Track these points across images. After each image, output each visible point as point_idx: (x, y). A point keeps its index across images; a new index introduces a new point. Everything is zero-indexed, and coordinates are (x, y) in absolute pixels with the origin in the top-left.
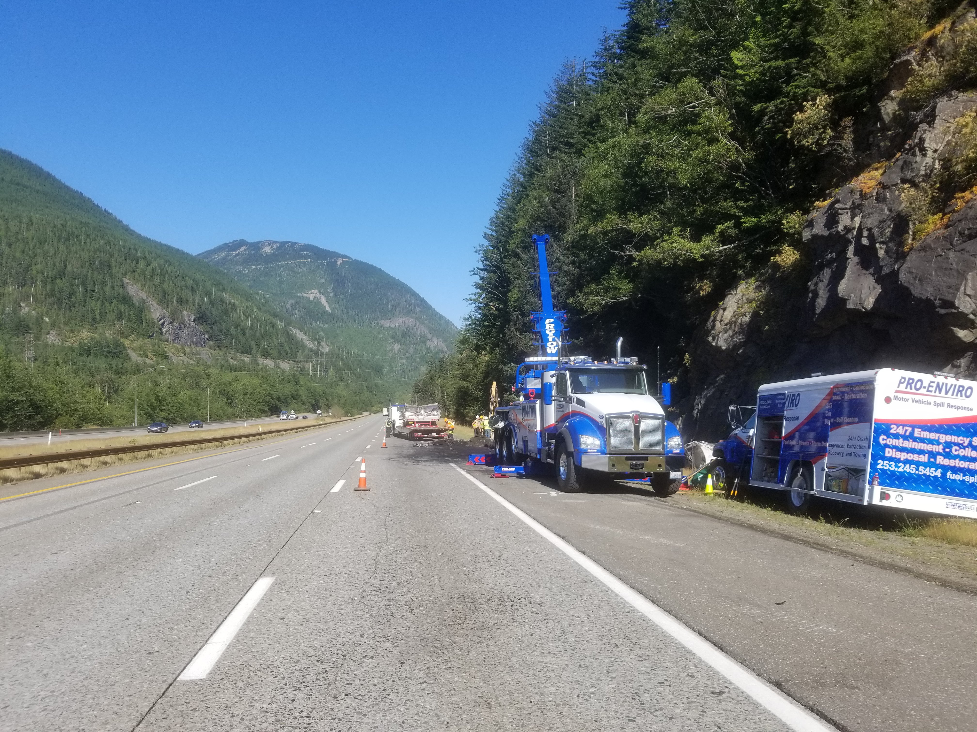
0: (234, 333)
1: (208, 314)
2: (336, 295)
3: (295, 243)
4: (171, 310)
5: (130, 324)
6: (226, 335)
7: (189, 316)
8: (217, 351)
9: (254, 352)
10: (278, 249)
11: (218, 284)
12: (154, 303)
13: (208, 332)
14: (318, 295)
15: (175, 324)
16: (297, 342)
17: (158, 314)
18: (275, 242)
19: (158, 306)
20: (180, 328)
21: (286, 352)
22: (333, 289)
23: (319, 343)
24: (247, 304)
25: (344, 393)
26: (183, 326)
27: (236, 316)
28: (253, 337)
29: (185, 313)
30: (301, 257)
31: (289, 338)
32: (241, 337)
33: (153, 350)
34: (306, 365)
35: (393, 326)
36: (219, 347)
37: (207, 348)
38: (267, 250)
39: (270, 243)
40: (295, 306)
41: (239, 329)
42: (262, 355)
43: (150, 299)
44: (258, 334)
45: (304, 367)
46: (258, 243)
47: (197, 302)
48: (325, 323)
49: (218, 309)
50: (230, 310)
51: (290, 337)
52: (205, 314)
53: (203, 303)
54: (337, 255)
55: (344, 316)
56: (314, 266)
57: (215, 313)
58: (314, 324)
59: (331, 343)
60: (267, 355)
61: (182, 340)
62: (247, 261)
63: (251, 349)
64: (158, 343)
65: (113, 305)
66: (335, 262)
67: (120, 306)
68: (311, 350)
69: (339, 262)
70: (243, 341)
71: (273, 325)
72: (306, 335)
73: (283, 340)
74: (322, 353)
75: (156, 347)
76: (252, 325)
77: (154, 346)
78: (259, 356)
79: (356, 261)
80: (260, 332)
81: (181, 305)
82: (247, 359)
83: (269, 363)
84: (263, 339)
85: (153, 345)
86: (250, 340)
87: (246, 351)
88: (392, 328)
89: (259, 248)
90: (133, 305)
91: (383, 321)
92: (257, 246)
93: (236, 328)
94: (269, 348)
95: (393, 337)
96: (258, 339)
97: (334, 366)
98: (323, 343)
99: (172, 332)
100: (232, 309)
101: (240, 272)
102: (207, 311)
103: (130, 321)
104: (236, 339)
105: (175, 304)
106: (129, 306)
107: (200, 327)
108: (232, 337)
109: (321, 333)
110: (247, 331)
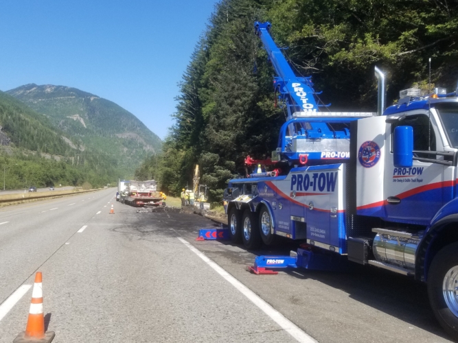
0: (27, 138)
1: (11, 126)
2: (90, 118)
3: (66, 87)
6: (22, 139)
8: (16, 148)
9: (38, 149)
10: (55, 90)
11: (18, 109)
13: (10, 137)
14: (79, 118)
16: (65, 144)
18: (53, 86)
21: (58, 150)
22: (88, 114)
23: (79, 146)
24: (35, 121)
25: (93, 175)
27: (28, 128)
28: (38, 140)
30: (69, 95)
32: (30, 140)
34: (70, 158)
35: (123, 137)
36: (17, 146)
37: (9, 146)
38: (49, 90)
39: (50, 86)
40: (64, 124)
41: (30, 135)
42: (44, 151)
44: (41, 139)
46: (43, 86)
47: (3, 118)
48: (83, 134)
50: (24, 124)
51: (60, 141)
52: (8, 125)
53: (8, 119)
54: (91, 95)
55: (95, 131)
56: (76, 101)
57: (15, 125)
58: (76, 134)
59: (86, 146)
60: (47, 151)
62: (36, 96)
63: (36, 148)
66: (90, 99)
68: (74, 149)
69: (92, 99)
70: (32, 143)
71: (51, 134)
72: (71, 141)
73: (56, 143)
74: (80, 152)
76: (37, 134)
78: (42, 152)
79: (102, 99)
80: (43, 138)
82: (34, 153)
83: (48, 156)
84: (44, 141)
86: (36, 142)
87: (34, 149)
88: (123, 139)
89: (44, 89)
91: (117, 135)
92: (42, 88)
93: (28, 135)
94: (48, 147)
95: (123, 144)
96: (41, 142)
97: (87, 159)
98: (81, 146)
100: (26, 123)
101: (32, 102)
102: (10, 124)
104: (28, 142)
107: (6, 134)
108: (25, 140)
109: (80, 140)
110: (35, 137)
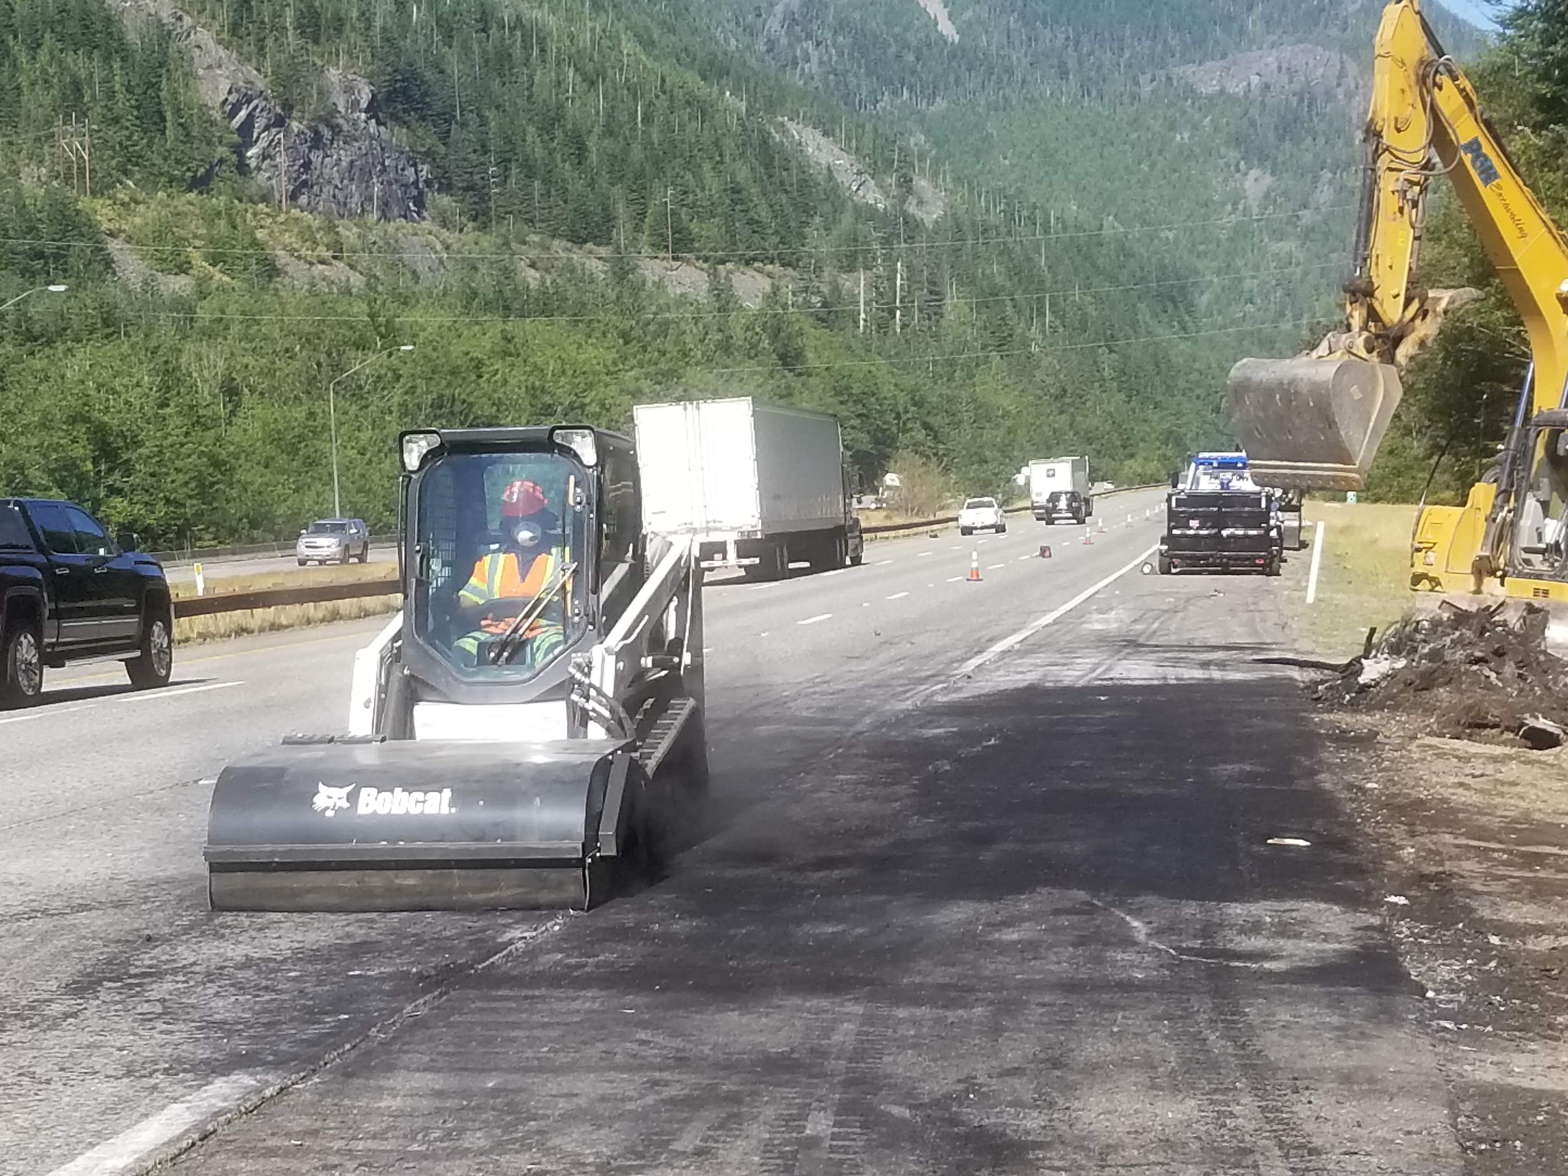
0: (539, 152)
1: (429, 75)
4: (277, 66)
5: (115, 135)
6: (504, 163)
7: (349, 90)
8: (470, 235)
9: (622, 234)
12: (204, 37)
13: (429, 155)
15: (295, 126)
16: (805, 184)
17: (224, 86)
19: (222, 52)
20: (317, 142)
21: (758, 227)
23: (906, 183)
24: (592, 25)
25: (1007, 402)
26: (327, 133)
27: (543, 77)
28: (617, 165)
29: (333, 74)
31: (768, 166)
32: (567, 169)
33: (211, 241)
34: (846, 281)
36: (480, 218)
37: (426, 224)
41: (558, 133)
42: (659, 245)
43: (188, 21)
44: (637, 153)
45: (836, 289)
47: (378, 22)
48: (933, 90)
49: (466, 50)
50: (518, 52)
51: (772, 160)
52: (413, 75)
53: (405, 28)
55: (1018, 57)
57: (454, 67)
58: (884, 101)
59: (957, 180)
60: (679, 244)
61: (328, 190)
63: (609, 219)
64: (229, 208)
65: (43, 56)
67: (69, 58)
68: (866, 213)
70: (577, 186)
71: (702, 112)
72: (846, 150)
73: (743, 174)
74: (913, 227)
75: (222, 223)
76: (610, 116)
77: (211, 224)
78: (646, 250)
80: (648, 144)
81: (316, 42)
82: (593, 261)
83: (687, 280)
84: (660, 170)
85: (211, 218)
86: (603, 181)
87: (589, 227)
88: (1233, 99)
90: (124, 51)
91: (1190, 68)
93: (546, 129)
94: (684, 213)
96: (640, 175)
97: (966, 280)
98: (922, 183)
99: (281, 159)
100: (527, 47)
102: (421, 63)
103: (116, 120)
104: (546, 181)
105: (292, 39)
106: (107, 58)
107: (399, 136)
108: (529, 171)
109: (917, 140)
110: (592, 143)
